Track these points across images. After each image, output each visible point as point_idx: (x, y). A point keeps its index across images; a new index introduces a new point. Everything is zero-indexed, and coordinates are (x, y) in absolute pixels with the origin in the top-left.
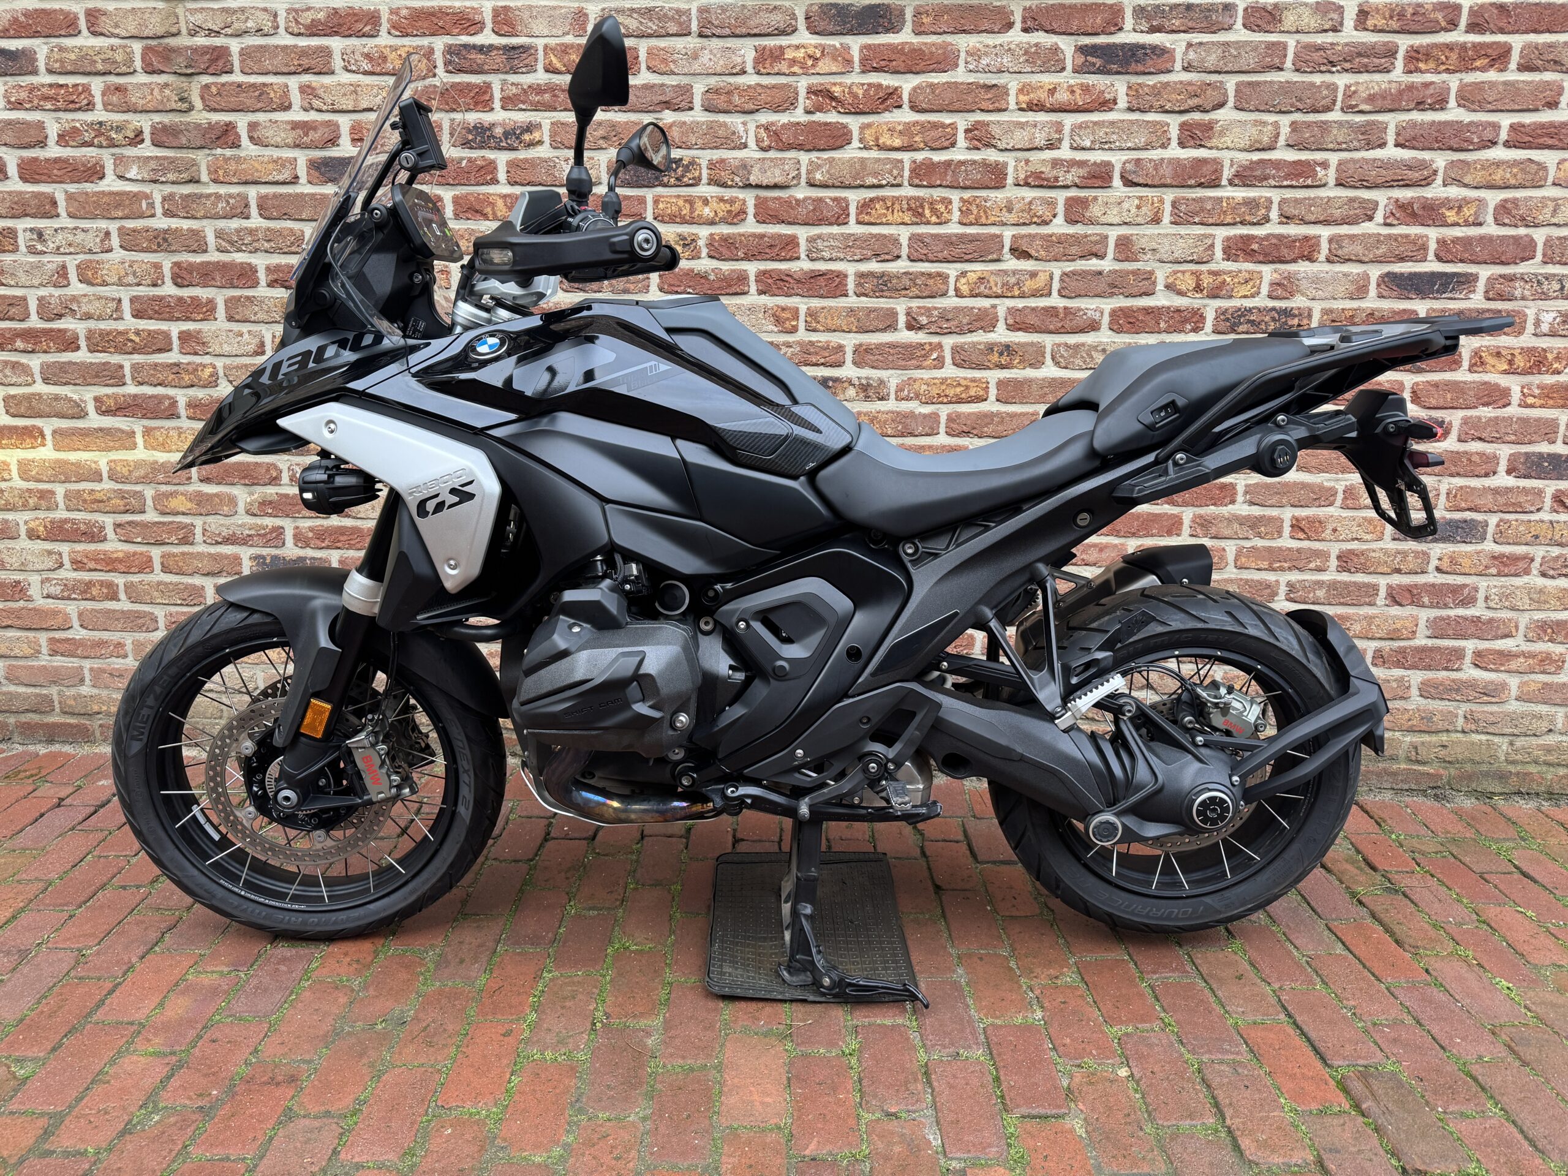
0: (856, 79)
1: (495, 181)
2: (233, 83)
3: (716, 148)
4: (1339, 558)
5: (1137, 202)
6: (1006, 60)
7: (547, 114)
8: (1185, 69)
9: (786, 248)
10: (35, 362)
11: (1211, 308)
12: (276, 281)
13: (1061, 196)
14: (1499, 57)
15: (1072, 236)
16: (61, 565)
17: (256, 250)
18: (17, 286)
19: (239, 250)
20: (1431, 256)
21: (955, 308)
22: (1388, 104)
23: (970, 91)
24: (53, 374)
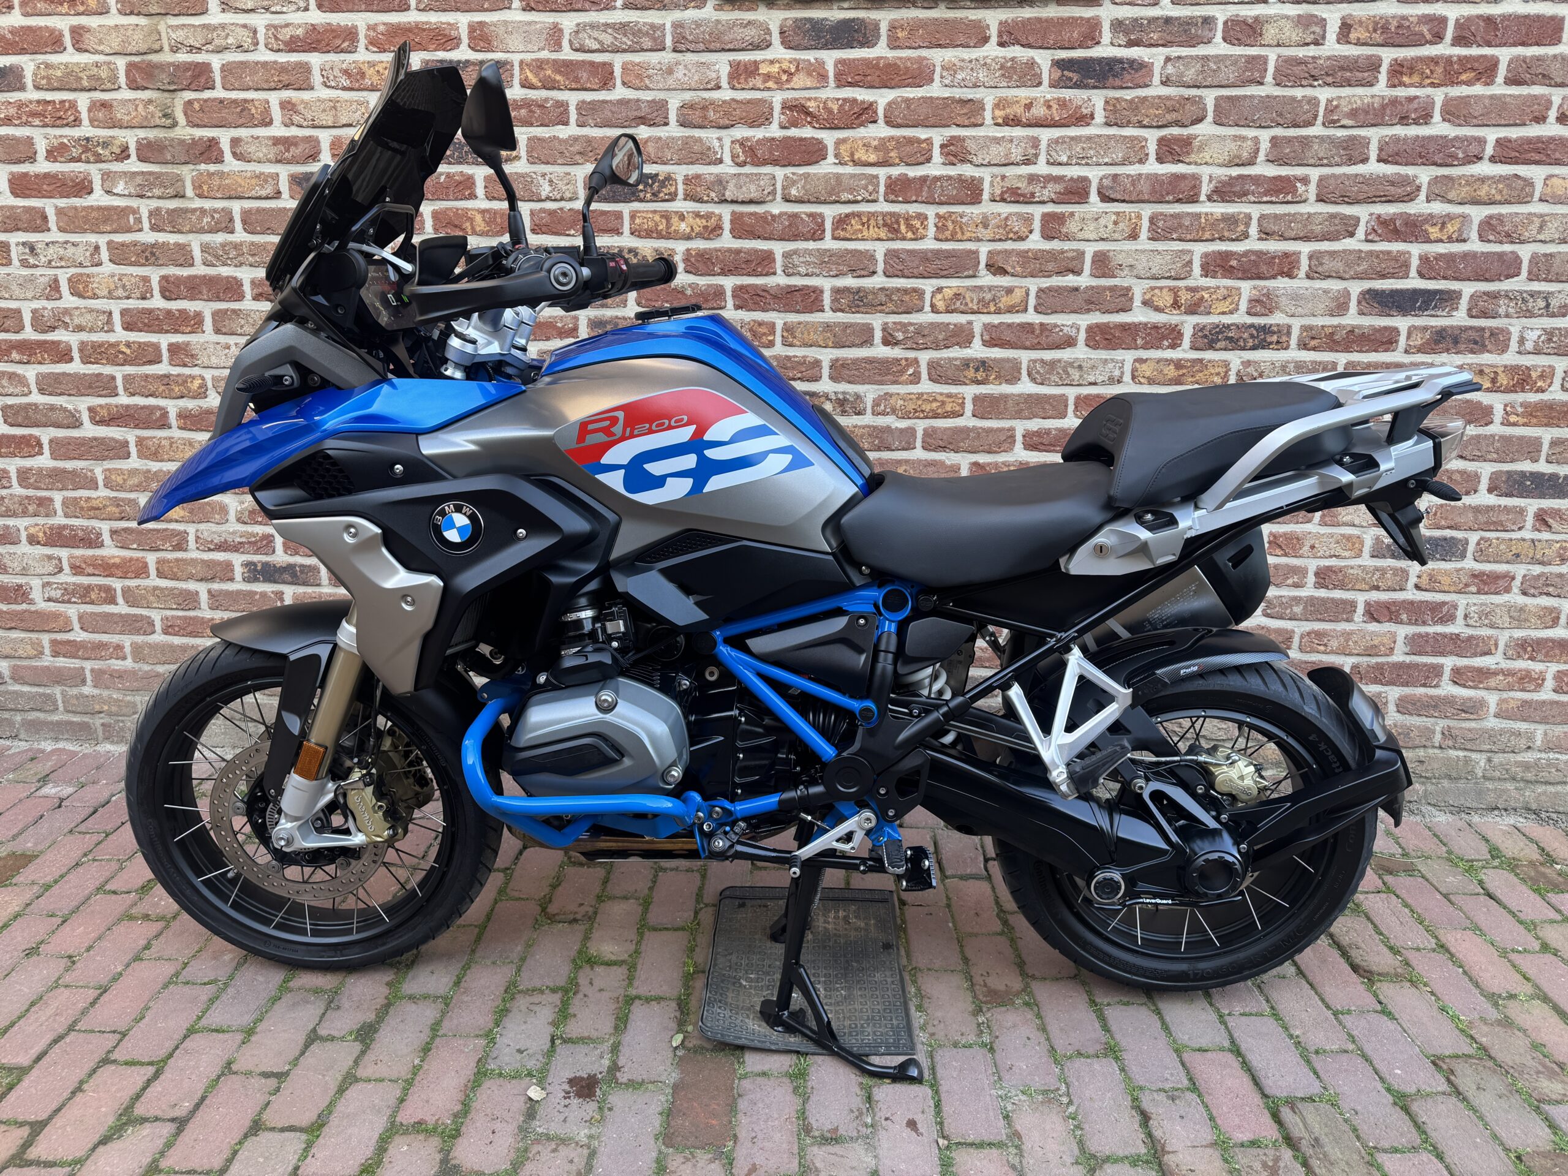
0: (832, 93)
1: (473, 196)
2: (215, 99)
3: (692, 163)
4: (1317, 574)
5: (1114, 217)
6: (982, 75)
7: (524, 129)
8: (1163, 83)
9: (763, 263)
10: (30, 373)
11: (1189, 324)
12: (261, 294)
13: (1037, 211)
14: (1486, 71)
15: (1048, 252)
16: (61, 570)
17: (241, 264)
18: (11, 298)
19: (225, 264)
20: (1413, 272)
21: (932, 324)
22: (1370, 118)
23: (946, 106)
24: (48, 385)
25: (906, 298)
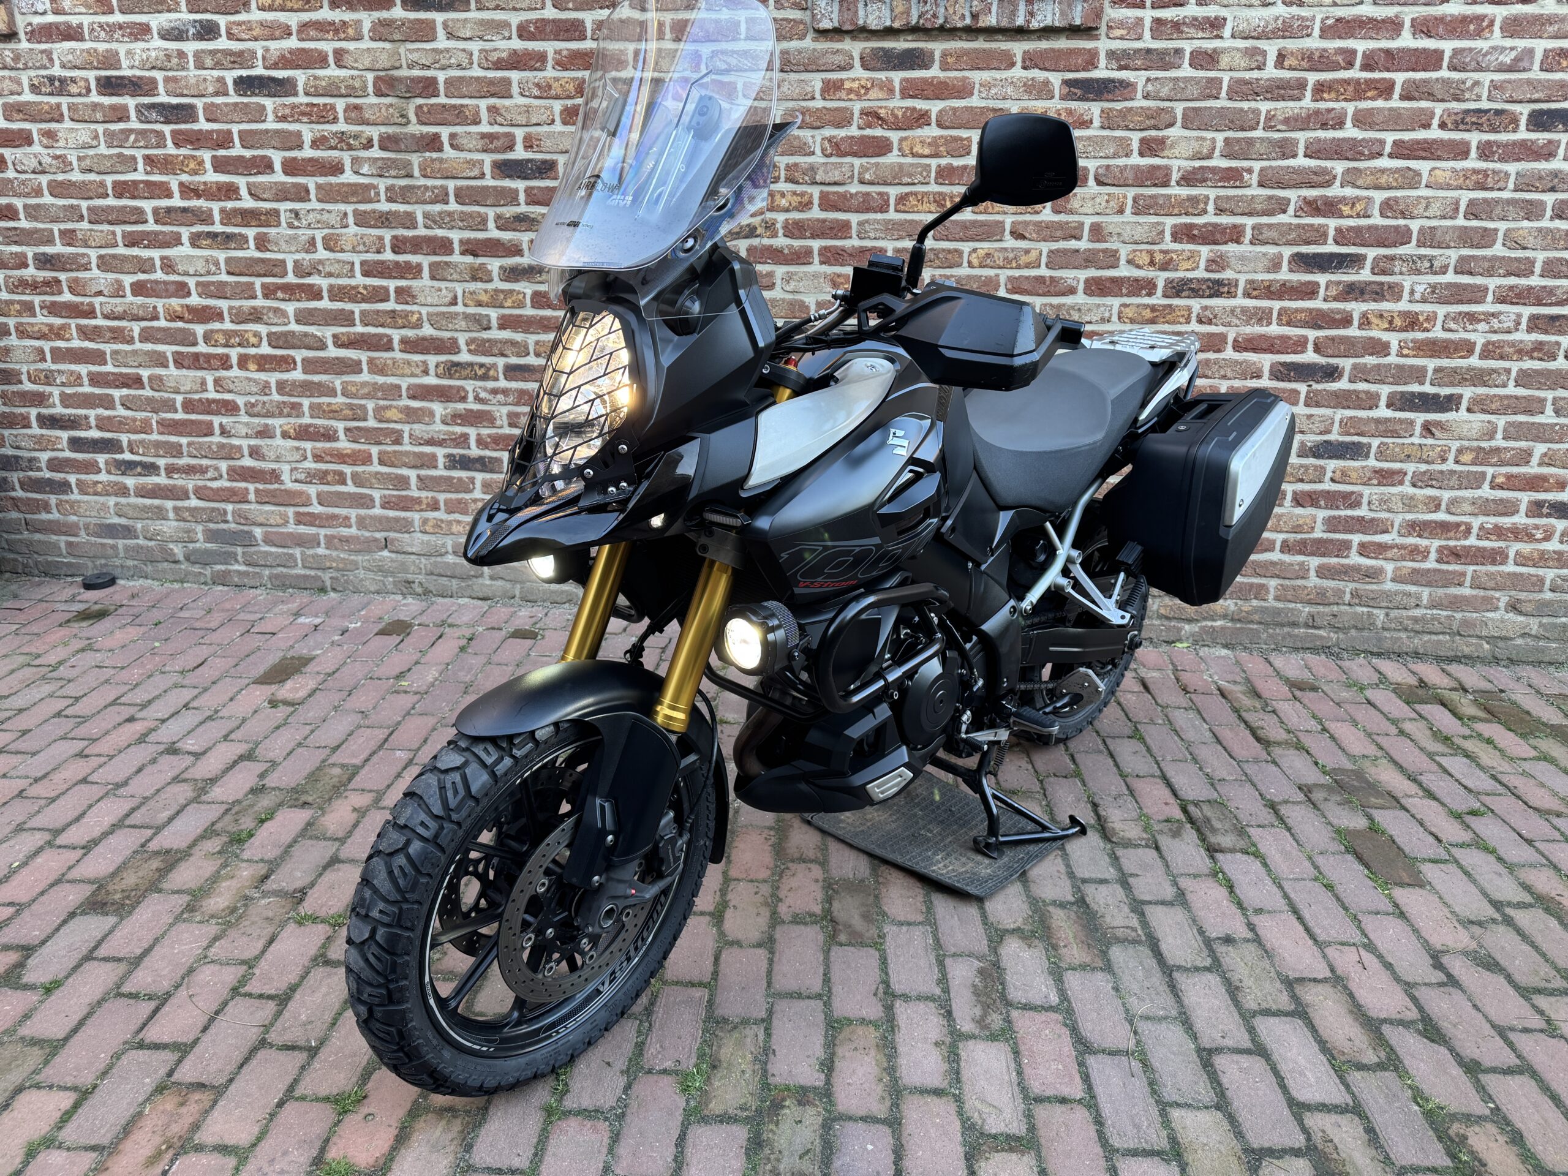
0: (898, 103)
2: (439, 104)
3: (792, 154)
5: (1106, 197)
6: (1010, 90)
8: (1144, 97)
9: (841, 231)
10: (290, 308)
11: (1161, 278)
12: (467, 250)
14: (1386, 88)
15: (1057, 223)
16: (306, 458)
17: (453, 228)
18: (279, 252)
19: (440, 227)
20: (1330, 240)
21: (969, 276)
22: (1299, 125)
23: (982, 113)
24: (303, 317)
25: (949, 256)
